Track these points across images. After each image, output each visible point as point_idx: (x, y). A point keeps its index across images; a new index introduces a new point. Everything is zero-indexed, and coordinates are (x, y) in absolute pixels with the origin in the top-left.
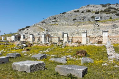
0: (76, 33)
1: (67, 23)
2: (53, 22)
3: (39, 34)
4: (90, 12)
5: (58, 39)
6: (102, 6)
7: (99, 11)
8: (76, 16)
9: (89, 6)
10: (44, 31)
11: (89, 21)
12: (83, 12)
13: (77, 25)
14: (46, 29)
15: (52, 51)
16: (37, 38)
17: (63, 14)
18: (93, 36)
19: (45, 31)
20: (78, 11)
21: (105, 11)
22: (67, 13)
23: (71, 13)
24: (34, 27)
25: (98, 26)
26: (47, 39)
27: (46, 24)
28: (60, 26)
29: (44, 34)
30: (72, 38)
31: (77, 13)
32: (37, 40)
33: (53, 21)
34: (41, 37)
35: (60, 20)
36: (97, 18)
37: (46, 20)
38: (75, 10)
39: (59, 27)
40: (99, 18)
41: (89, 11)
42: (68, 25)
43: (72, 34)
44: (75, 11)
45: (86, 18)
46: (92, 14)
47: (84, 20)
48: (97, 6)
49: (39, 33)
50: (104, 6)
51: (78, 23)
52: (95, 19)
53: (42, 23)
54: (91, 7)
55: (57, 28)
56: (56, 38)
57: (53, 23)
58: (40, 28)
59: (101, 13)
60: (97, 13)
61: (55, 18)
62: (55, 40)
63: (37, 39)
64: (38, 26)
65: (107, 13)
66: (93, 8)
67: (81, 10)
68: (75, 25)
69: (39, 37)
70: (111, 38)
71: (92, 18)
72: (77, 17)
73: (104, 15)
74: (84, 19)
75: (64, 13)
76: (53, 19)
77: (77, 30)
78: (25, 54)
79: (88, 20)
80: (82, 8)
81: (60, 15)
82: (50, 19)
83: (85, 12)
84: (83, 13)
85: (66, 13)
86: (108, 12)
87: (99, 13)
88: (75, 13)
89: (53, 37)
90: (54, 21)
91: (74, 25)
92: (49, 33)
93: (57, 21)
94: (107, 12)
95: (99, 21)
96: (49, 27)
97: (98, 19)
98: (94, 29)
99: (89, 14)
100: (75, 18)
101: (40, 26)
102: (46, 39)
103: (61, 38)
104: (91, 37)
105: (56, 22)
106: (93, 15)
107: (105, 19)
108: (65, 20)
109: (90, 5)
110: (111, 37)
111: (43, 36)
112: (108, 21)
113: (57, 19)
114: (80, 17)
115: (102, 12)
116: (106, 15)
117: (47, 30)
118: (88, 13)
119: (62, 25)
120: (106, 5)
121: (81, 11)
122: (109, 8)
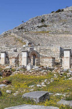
1: (65, 29)
2: (39, 27)
3: (16, 51)
5: (51, 59)
10: (24, 46)
14: (28, 42)
15: (51, 84)
16: (13, 57)
17: (57, 12)
19: (27, 45)
22: (65, 10)
24: (6, 38)
26: (32, 60)
27: (27, 31)
28: (53, 35)
29: (27, 51)
32: (12, 61)
33: (40, 25)
34: (20, 56)
35: (51, 24)
37: (25, 24)
39: (50, 37)
42: (68, 33)
49: (15, 49)
53: (19, 29)
55: (48, 40)
56: (49, 58)
57: (39, 30)
58: (17, 40)
61: (43, 21)
62: (47, 63)
63: (14, 60)
64: (13, 36)
69: (16, 56)
75: (59, 11)
76: (39, 22)
78: (8, 91)
81: (52, 14)
82: (33, 23)
85: (63, 10)
89: (43, 57)
90: (41, 27)
92: (35, 49)
93: (46, 26)
96: (33, 38)
101: (16, 36)
102: (30, 60)
103: (58, 59)
105: (44, 28)
108: (61, 24)
111: (25, 55)
113: (46, 22)
117: (29, 44)
119: (57, 32)
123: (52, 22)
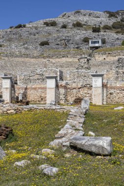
0: (37, 77)
1: (23, 51)
4: (82, 27)
6: (108, 15)
7: (102, 26)
8: (49, 34)
9: (79, 12)
11: (77, 48)
12: (64, 27)
13: (49, 57)
17: (16, 27)
18: (74, 85)
20: (53, 24)
21: (114, 27)
22: (27, 25)
23: (36, 28)
25: (88, 60)
28: (6, 59)
30: (26, 89)
31: (50, 28)
35: (8, 43)
36: (95, 42)
38: (48, 20)
40: (98, 42)
41: (78, 25)
42: (27, 56)
43: (27, 80)
44: (47, 24)
45: (71, 42)
46: (84, 32)
47: (66, 45)
48: (97, 15)
50: (112, 15)
51: (51, 52)
52: (91, 45)
54: (85, 15)
59: (105, 32)
60: (96, 30)
65: (117, 32)
66: (87, 19)
67: (60, 20)
68: (44, 58)
70: (112, 91)
71: (85, 41)
72: (50, 37)
73: (112, 35)
74: (67, 42)
75: (20, 26)
77: (38, 71)
79: (76, 46)
80: (64, 17)
81: (9, 30)
83: (70, 26)
84: (64, 29)
85: (24, 26)
86: (120, 30)
87: (101, 30)
88: (47, 28)
91: (41, 56)
94: (118, 28)
95: (99, 49)
97: (97, 45)
98: (77, 69)
99: (79, 31)
100: (45, 40)
104: (68, 86)
106: (86, 35)
107: (113, 45)
108: (22, 43)
109: (82, 11)
110: (112, 88)
112: (117, 49)
114: (58, 38)
115: (107, 29)
116: (116, 36)
118: (76, 30)
119: (12, 55)
120: (117, 13)
121: (62, 24)
122: (122, 21)
123: (10, 40)
